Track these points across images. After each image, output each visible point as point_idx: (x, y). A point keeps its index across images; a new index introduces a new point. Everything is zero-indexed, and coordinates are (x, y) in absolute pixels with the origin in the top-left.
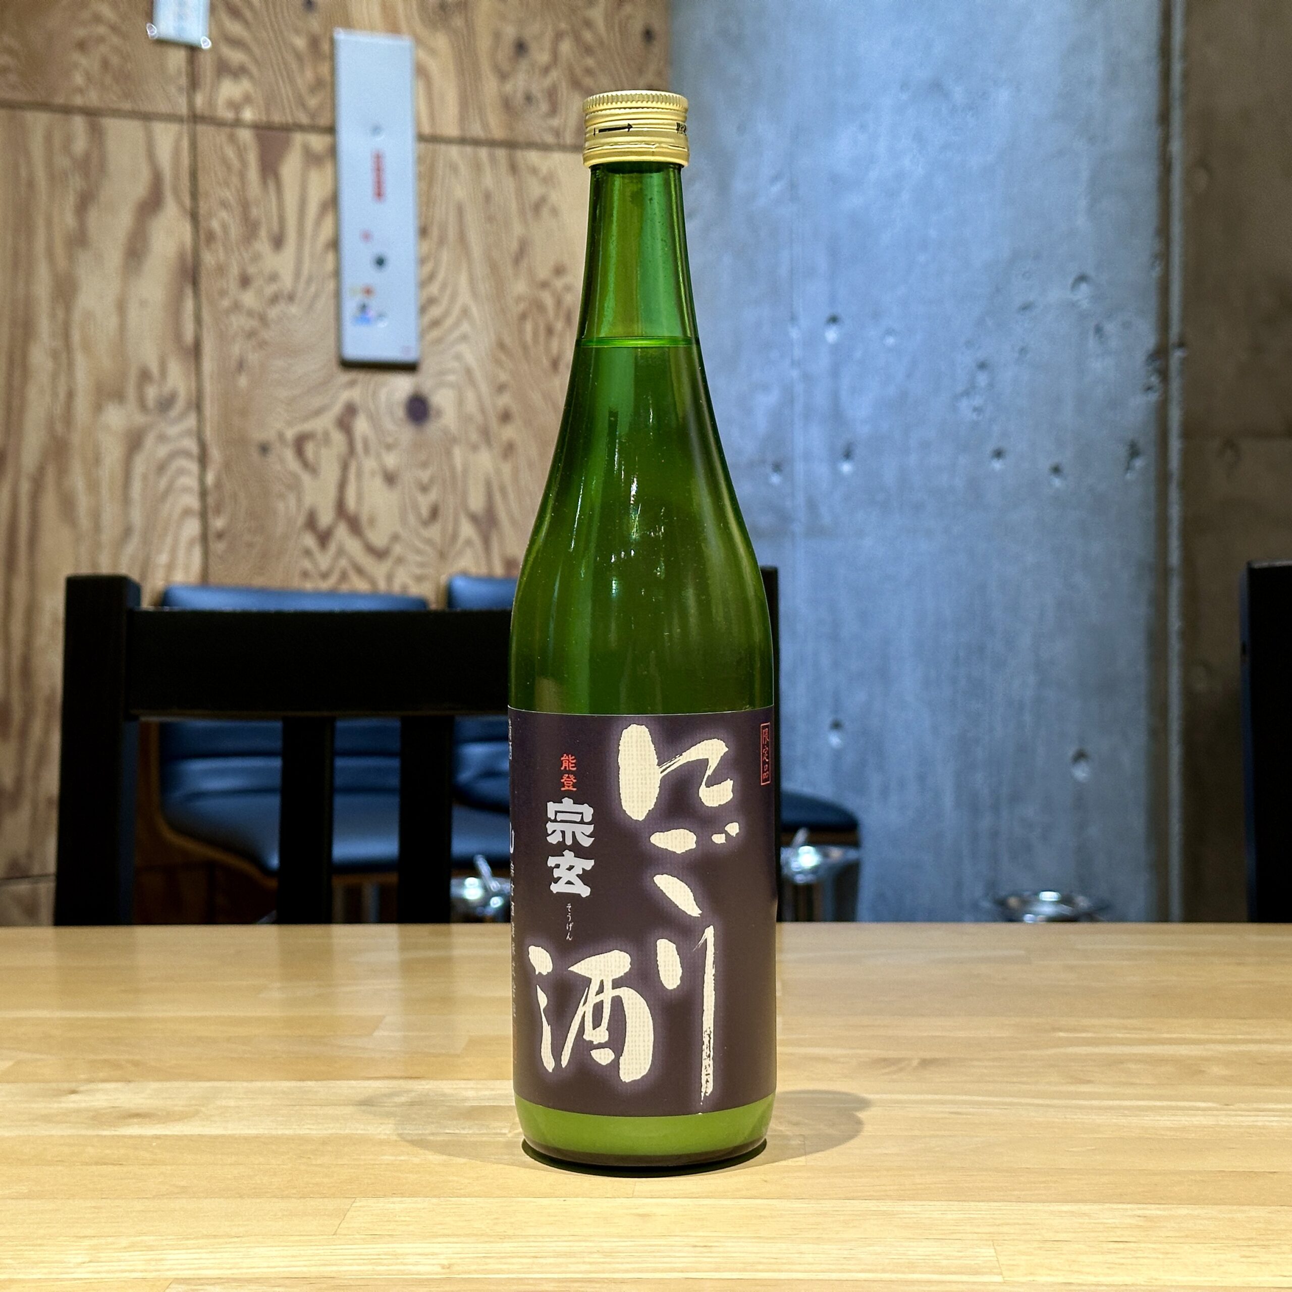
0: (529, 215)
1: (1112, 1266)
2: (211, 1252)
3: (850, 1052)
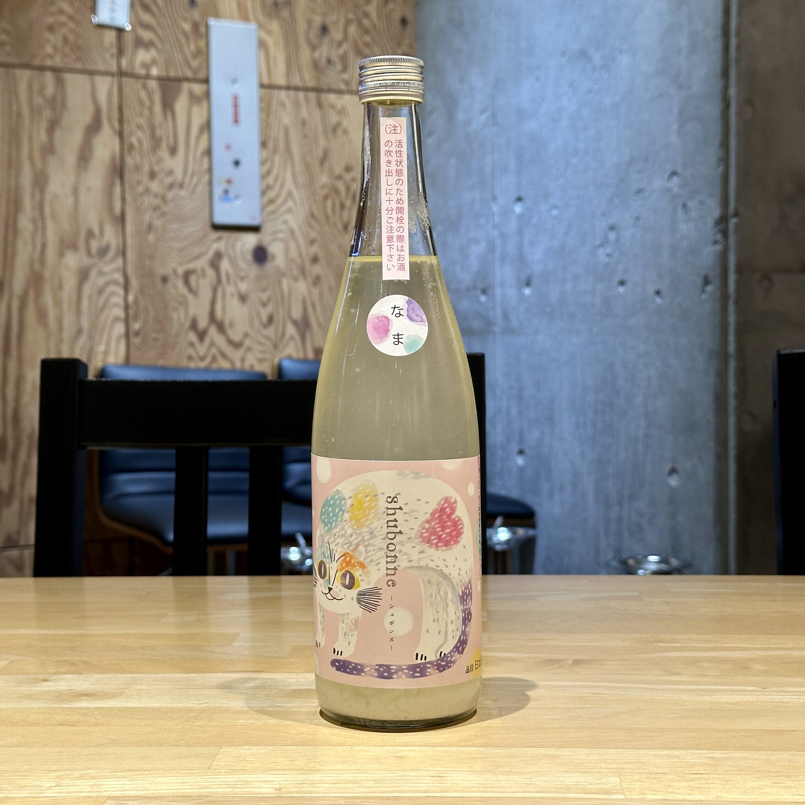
0: (330, 134)
1: (692, 789)
2: (131, 780)
3: (530, 655)
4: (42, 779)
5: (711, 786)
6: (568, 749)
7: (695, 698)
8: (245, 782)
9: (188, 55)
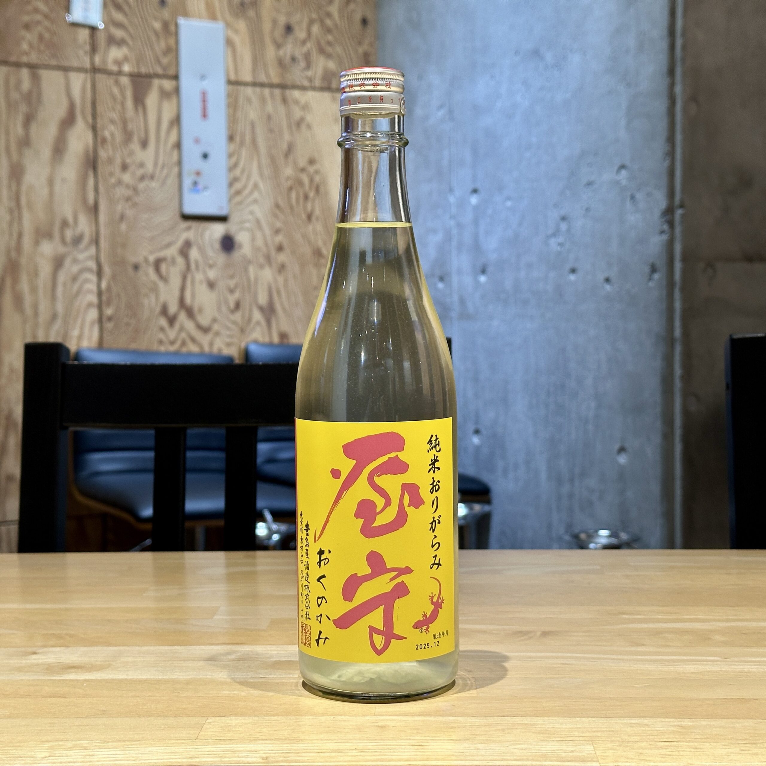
0: (294, 128)
1: (664, 756)
2: (122, 750)
3: (500, 627)
4: (36, 749)
5: (681, 753)
6: (542, 718)
7: (660, 668)
8: (232, 751)
9: (159, 53)
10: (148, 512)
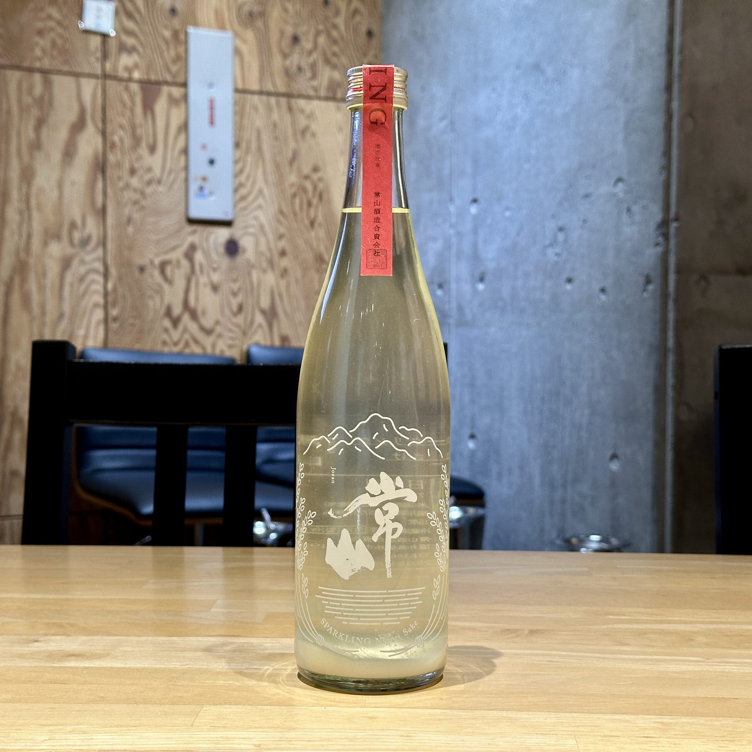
0: (299, 136)
2: (120, 735)
3: (489, 625)
4: (36, 733)
5: (661, 748)
7: (644, 667)
8: (226, 738)
9: (168, 60)
10: (148, 509)
